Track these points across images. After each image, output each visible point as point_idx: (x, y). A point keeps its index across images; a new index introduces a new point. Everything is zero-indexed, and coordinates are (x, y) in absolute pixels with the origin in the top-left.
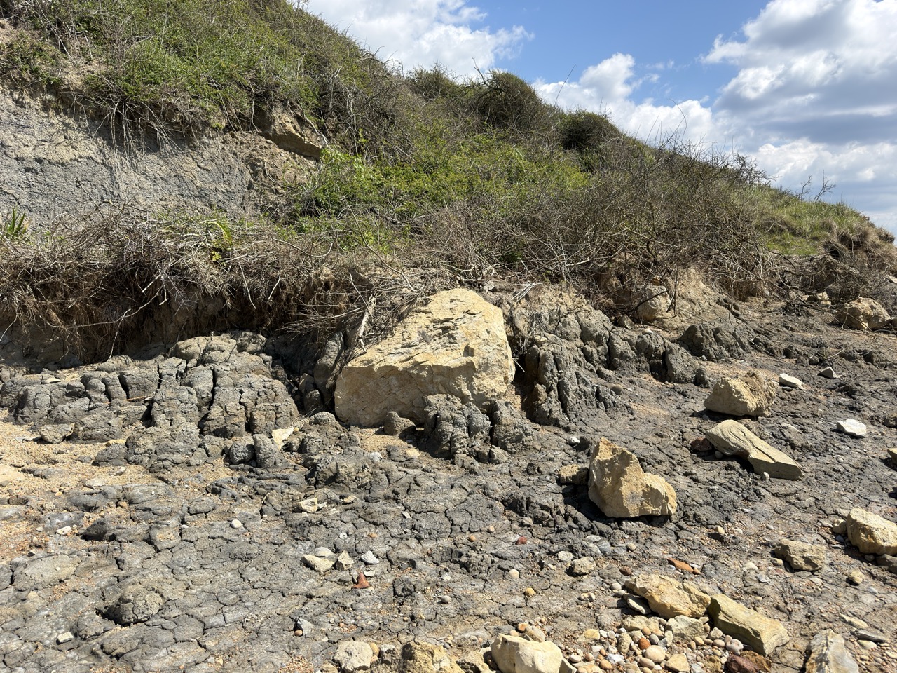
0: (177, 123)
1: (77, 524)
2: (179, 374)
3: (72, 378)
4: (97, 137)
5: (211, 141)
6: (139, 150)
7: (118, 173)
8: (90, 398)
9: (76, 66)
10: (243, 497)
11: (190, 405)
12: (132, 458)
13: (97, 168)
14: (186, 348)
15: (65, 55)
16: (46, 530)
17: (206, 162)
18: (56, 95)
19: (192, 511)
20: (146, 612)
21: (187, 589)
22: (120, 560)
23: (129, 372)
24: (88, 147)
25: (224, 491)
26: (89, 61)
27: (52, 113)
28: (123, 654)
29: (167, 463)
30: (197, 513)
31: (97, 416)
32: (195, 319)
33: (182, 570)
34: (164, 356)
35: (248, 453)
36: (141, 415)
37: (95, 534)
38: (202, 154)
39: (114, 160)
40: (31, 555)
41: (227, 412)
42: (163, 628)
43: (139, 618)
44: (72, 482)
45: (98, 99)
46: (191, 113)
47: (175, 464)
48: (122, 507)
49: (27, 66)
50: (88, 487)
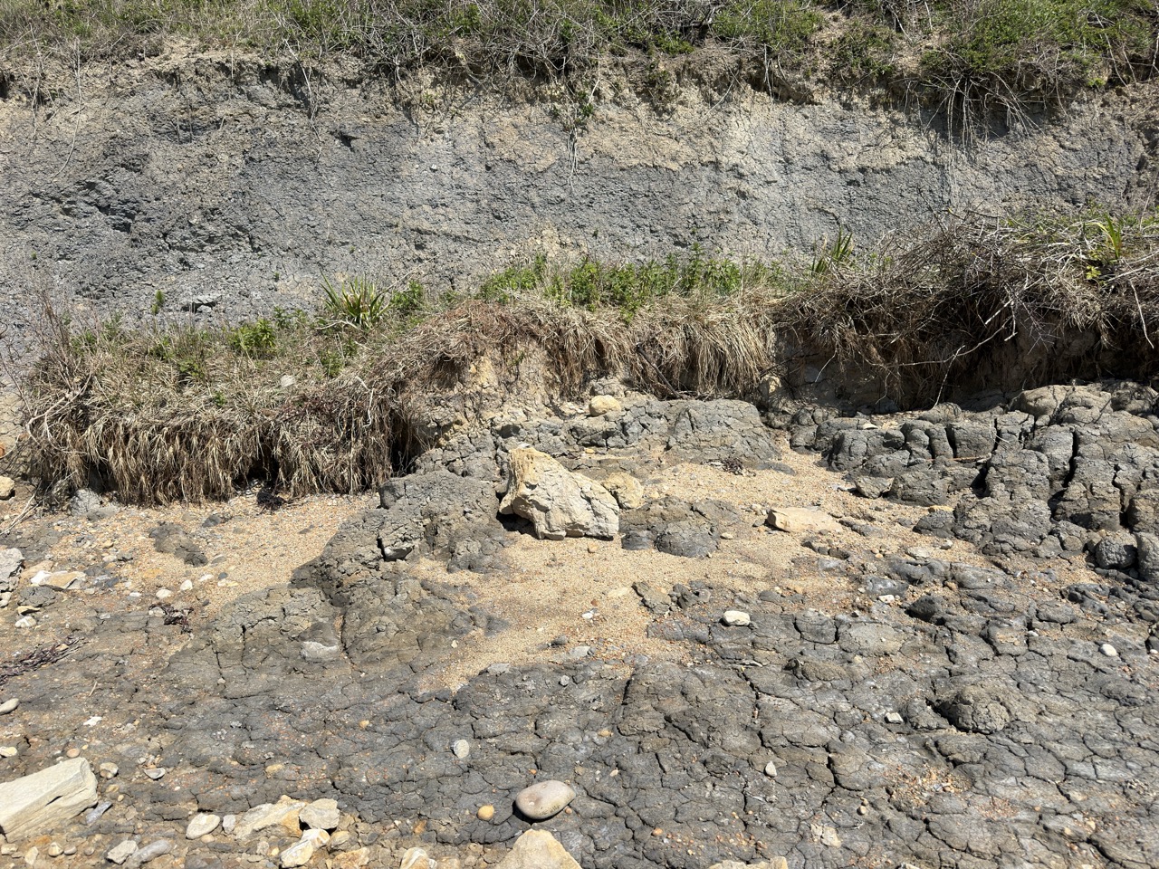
0: (1036, 91)
1: (901, 596)
2: (1024, 433)
3: (891, 425)
4: (928, 130)
5: (1084, 107)
6: (980, 138)
7: (950, 171)
8: (911, 452)
9: (911, 45)
10: (1118, 616)
11: (1038, 476)
12: (962, 531)
13: (926, 170)
14: (1036, 400)
15: (900, 35)
16: (868, 592)
17: (1074, 139)
18: (887, 87)
19: (1042, 616)
20: (989, 724)
21: (1040, 714)
22: (952, 651)
23: (959, 425)
24: (917, 145)
25: (1088, 601)
26: (928, 35)
27: (880, 111)
28: (961, 763)
29: (1007, 547)
30: (1049, 620)
31: (920, 474)
32: (1050, 362)
33: (1033, 689)
34: (1003, 407)
35: (1126, 556)
36: (971, 481)
37: (922, 612)
38: (1068, 128)
39: (947, 157)
40: (855, 615)
41: (1093, 494)
42: (1010, 751)
43: (980, 727)
44: (892, 546)
45: (935, 81)
46: (1060, 72)
47: (1016, 550)
48: (951, 589)
49: (859, 59)
50: (910, 555)
